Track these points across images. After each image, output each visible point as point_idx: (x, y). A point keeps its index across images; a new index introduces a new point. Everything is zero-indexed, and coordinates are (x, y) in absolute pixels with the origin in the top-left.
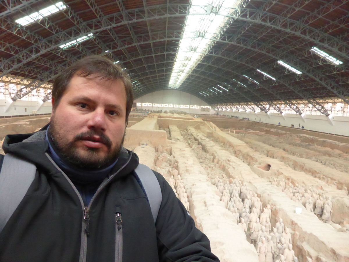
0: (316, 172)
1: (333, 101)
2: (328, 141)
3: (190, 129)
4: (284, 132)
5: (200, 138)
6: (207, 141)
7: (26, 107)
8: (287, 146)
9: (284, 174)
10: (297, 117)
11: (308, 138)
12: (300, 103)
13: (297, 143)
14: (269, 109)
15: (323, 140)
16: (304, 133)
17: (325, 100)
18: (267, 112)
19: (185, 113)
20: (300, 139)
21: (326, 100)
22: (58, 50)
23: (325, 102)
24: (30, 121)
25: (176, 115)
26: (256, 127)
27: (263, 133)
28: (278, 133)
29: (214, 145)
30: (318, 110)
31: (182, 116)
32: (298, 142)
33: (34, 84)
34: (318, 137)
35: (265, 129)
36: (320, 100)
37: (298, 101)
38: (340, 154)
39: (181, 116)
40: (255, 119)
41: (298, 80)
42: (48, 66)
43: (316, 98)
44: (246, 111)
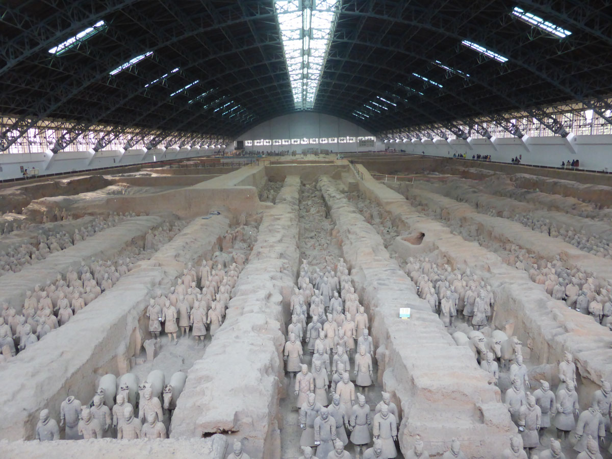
0: (509, 240)
1: (570, 109)
2: (560, 182)
3: (321, 180)
4: (492, 172)
5: (329, 195)
6: (338, 199)
7: (22, 165)
8: (484, 198)
9: (440, 248)
10: (516, 143)
11: (529, 180)
12: (516, 117)
13: (507, 190)
14: (469, 133)
15: (553, 181)
16: (526, 171)
17: (556, 108)
18: (467, 138)
19: (327, 153)
20: (514, 183)
21: (558, 107)
22: (46, 57)
23: (558, 111)
24: (23, 188)
25: (311, 157)
26: (447, 167)
27: (456, 177)
28: (482, 174)
29: (345, 205)
30: (548, 126)
31: (321, 158)
32: (510, 188)
33: (24, 124)
34: (547, 176)
35: (462, 169)
36: (548, 108)
37: (513, 114)
38: (574, 205)
39: (319, 158)
40: (449, 152)
41: (502, 74)
42: (36, 88)
43: (542, 106)
44: (432, 139)
